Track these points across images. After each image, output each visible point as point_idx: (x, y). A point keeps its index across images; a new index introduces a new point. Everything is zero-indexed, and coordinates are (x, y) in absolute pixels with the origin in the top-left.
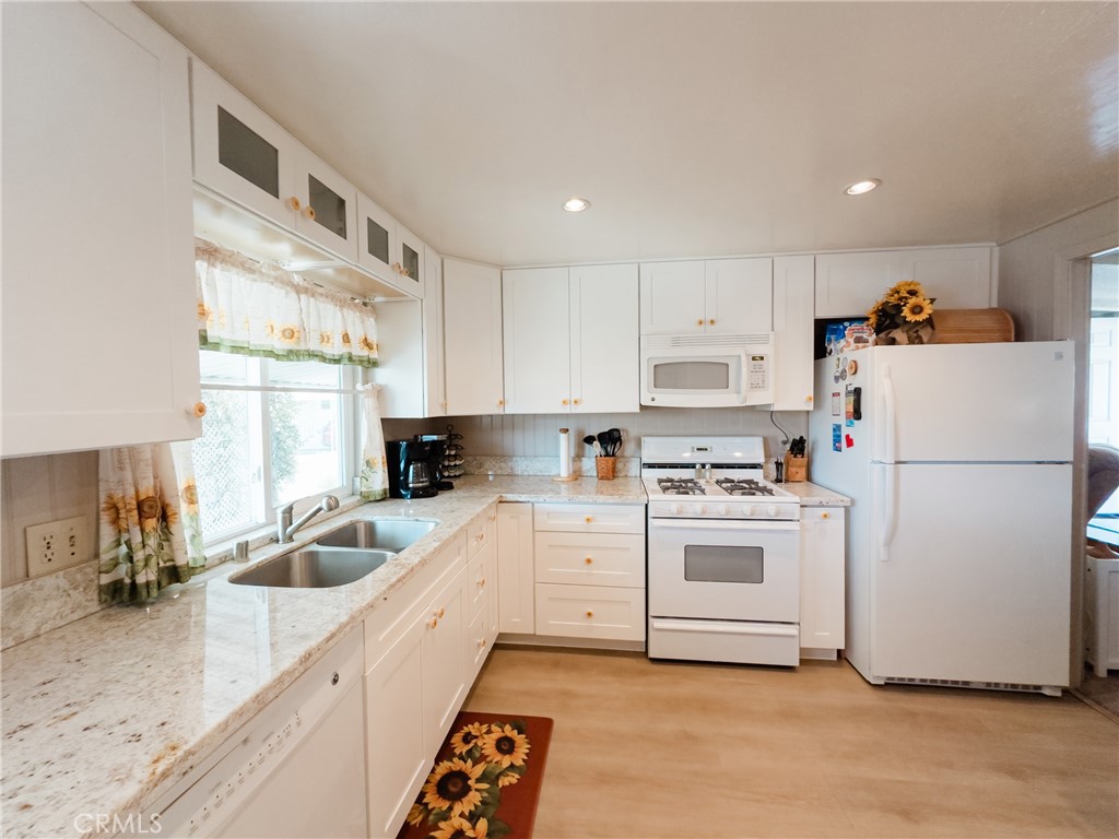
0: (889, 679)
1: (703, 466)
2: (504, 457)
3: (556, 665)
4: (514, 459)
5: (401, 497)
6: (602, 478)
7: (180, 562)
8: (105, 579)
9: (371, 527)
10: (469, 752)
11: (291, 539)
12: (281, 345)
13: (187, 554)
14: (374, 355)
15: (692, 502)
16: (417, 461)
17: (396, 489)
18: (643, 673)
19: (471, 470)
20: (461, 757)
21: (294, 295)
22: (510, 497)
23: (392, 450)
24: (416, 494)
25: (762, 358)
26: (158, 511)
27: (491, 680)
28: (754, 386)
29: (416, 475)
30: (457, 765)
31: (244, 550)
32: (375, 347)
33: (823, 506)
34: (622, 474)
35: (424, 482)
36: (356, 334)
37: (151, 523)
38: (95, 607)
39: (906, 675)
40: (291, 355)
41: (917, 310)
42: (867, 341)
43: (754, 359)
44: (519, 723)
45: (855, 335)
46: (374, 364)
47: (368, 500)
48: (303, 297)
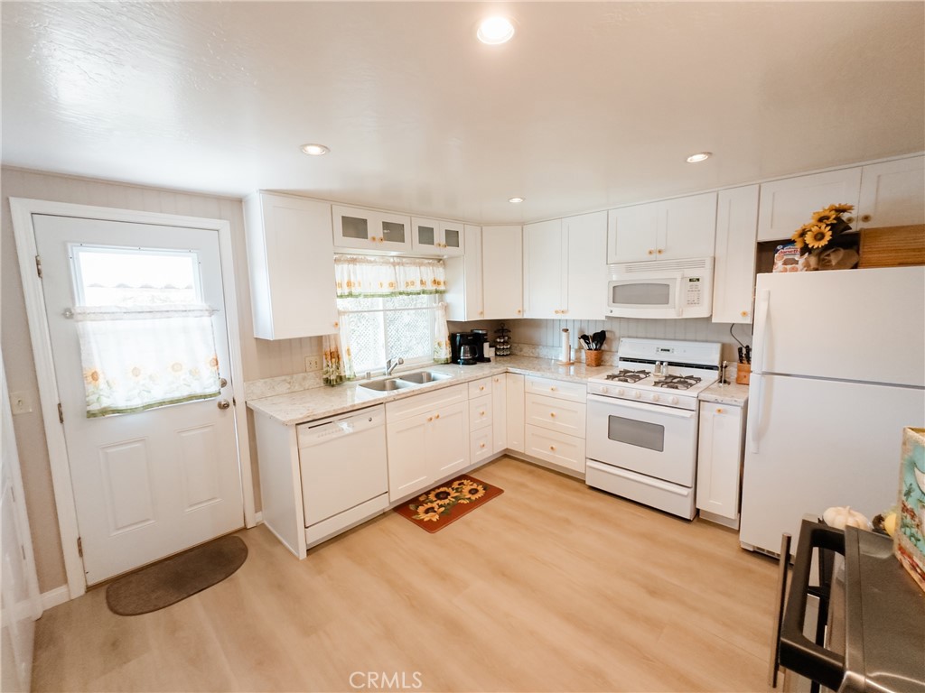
0: (759, 548)
1: (662, 363)
2: (534, 345)
3: (530, 472)
4: (540, 347)
5: (458, 363)
6: (588, 365)
7: (343, 374)
8: (325, 376)
9: (429, 375)
10: (457, 489)
11: (390, 374)
12: (387, 290)
13: (347, 373)
14: (442, 288)
15: (632, 388)
16: (466, 344)
17: (455, 359)
18: (577, 490)
19: (516, 352)
20: (453, 489)
21: (392, 267)
22: (511, 370)
23: (452, 338)
24: (467, 362)
25: (698, 280)
26: (335, 356)
27: (491, 469)
28: (691, 303)
29: (464, 353)
30: (449, 490)
31: (369, 375)
32: (442, 283)
33: (718, 403)
34: (609, 364)
35: (469, 356)
36: (429, 278)
37: (333, 360)
38: (323, 385)
39: (766, 548)
40: (393, 294)
41: (819, 236)
42: (797, 262)
43: (691, 280)
44: (486, 487)
45: (785, 257)
46: (441, 293)
47: (437, 362)
48: (397, 267)
